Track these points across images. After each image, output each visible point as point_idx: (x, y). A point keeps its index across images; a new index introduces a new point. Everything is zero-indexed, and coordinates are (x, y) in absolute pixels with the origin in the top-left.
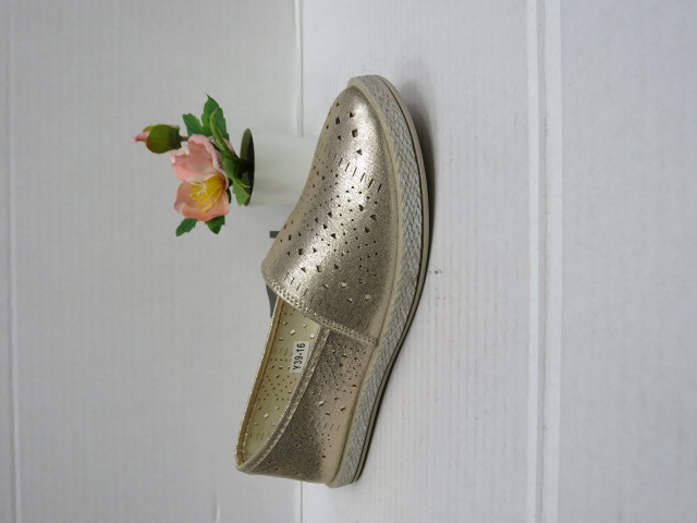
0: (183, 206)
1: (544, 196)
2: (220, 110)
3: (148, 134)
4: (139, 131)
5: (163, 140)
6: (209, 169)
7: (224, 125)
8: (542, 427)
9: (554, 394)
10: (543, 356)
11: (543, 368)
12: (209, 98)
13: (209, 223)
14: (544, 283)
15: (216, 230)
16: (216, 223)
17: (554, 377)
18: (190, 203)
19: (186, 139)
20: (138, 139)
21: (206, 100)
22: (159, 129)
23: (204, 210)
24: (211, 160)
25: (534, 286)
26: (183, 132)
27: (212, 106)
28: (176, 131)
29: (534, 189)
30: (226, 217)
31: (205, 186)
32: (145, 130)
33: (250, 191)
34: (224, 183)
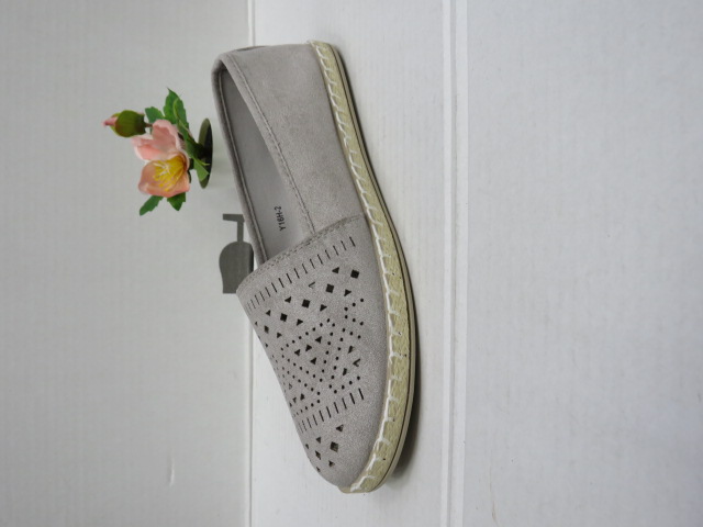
0: (147, 185)
1: (455, 158)
2: (180, 103)
3: (116, 119)
4: (108, 117)
5: (130, 125)
6: (172, 150)
7: (185, 115)
8: (454, 340)
9: (462, 312)
10: (454, 284)
11: (454, 292)
12: (170, 91)
13: (170, 199)
14: (455, 226)
15: (178, 207)
16: (178, 200)
17: (462, 299)
18: (154, 183)
19: (150, 126)
20: (107, 124)
21: (167, 93)
22: (126, 114)
23: (167, 189)
24: (174, 143)
25: (448, 230)
26: (146, 120)
27: (172, 98)
28: (142, 117)
29: (448, 153)
30: (187, 195)
31: (167, 167)
32: (114, 116)
33: (209, 169)
34: (185, 164)
